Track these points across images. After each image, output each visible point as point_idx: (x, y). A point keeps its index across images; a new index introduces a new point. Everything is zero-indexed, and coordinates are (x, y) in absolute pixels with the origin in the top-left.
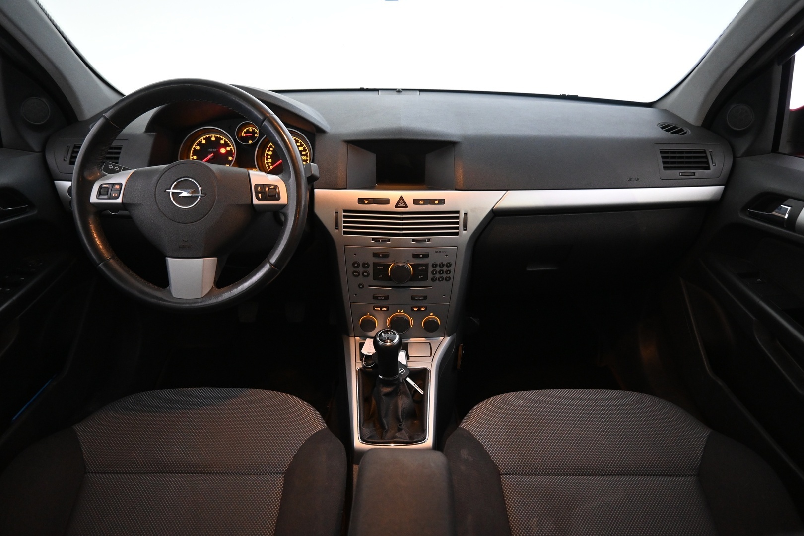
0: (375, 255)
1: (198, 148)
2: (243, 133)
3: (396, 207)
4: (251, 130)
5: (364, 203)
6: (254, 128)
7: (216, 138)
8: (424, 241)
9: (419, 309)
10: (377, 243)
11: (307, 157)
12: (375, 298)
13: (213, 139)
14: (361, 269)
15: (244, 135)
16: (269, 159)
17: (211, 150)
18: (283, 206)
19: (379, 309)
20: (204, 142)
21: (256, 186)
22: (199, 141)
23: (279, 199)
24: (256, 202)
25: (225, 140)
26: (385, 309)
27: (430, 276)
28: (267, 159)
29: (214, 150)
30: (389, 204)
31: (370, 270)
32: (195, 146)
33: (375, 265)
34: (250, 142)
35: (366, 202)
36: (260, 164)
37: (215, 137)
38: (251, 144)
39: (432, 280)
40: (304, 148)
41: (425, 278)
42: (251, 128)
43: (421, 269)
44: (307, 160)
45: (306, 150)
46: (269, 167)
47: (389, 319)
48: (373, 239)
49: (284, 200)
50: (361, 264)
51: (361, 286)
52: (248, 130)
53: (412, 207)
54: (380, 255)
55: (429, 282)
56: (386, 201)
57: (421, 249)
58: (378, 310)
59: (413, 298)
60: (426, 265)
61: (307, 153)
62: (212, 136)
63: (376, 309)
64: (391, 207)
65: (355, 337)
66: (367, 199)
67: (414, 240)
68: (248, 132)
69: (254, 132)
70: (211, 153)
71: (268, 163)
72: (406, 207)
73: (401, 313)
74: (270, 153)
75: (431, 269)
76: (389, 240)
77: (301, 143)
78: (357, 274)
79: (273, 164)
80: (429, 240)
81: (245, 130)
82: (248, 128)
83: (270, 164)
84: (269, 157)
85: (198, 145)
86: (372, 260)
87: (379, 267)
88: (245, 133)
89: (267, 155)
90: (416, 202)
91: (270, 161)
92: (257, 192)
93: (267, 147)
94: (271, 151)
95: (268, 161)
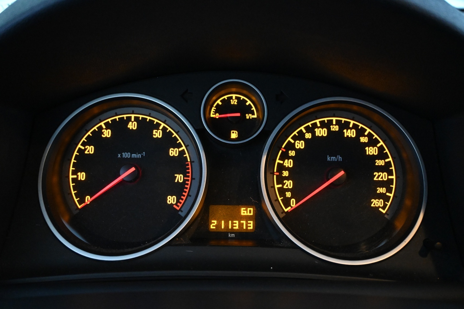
1: (90, 150)
2: (213, 110)
4: (234, 102)
6: (242, 97)
7: (141, 123)
11: (390, 173)
13: (132, 126)
15: (217, 116)
16: (287, 178)
17: (126, 155)
20: (107, 133)
22: (94, 132)
25: (164, 129)
28: (281, 180)
29: (134, 155)
32: (84, 144)
34: (234, 135)
37: (136, 119)
40: (381, 149)
42: (234, 96)
44: (390, 181)
45: (386, 156)
46: (286, 201)
52: (227, 103)
61: (388, 164)
62: (129, 119)
68: (225, 107)
70: (129, 162)
71: (282, 191)
74: (288, 163)
77: (370, 136)
79: (297, 193)
81: (219, 102)
82: (226, 97)
83: (288, 194)
84: (286, 174)
85: (89, 142)
88: (219, 109)
89: (281, 168)
91: (289, 184)
93: (280, 148)
94: (292, 157)
95: (283, 184)
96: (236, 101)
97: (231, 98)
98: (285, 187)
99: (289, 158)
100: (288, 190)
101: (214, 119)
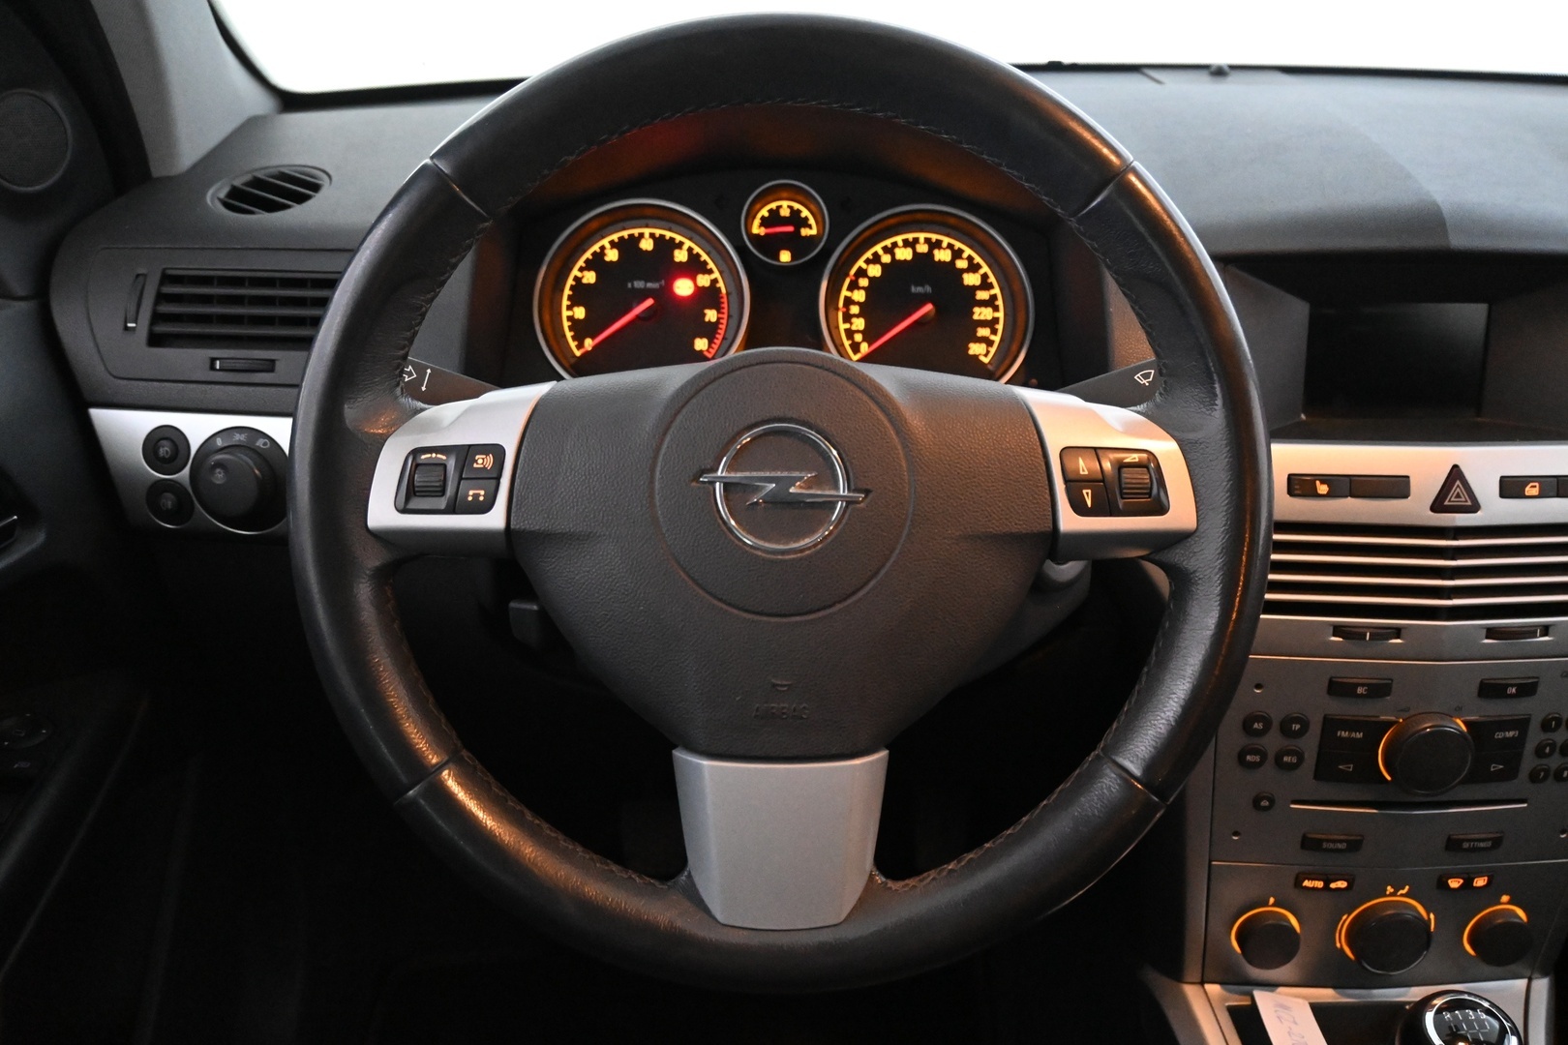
0: (1338, 688)
1: (590, 277)
2: (757, 222)
3: (1438, 506)
4: (785, 212)
5: (1314, 494)
6: (797, 206)
7: (659, 241)
8: (1530, 632)
9: (1468, 884)
10: (1352, 646)
11: (996, 309)
12: (1309, 844)
13: (647, 245)
14: (1273, 742)
15: (762, 231)
16: (857, 316)
17: (639, 284)
18: (1177, 539)
19: (1320, 884)
20: (612, 255)
22: (594, 254)
23: (1160, 508)
25: (690, 250)
26: (1342, 884)
27: (1529, 761)
28: (848, 318)
29: (650, 285)
30: (1406, 495)
31: (1310, 744)
32: (581, 269)
33: (1330, 724)
34: (785, 257)
35: (1323, 489)
37: (652, 236)
38: (785, 268)
39: (1534, 777)
40: (985, 277)
41: (1510, 773)
42: (785, 204)
43: (1505, 738)
44: (996, 320)
45: (990, 286)
46: (856, 347)
47: (1347, 920)
48: (1338, 630)
49: (1181, 512)
50: (1276, 724)
51: (1265, 803)
52: (775, 213)
53: (1496, 510)
54: (1360, 690)
55: (1521, 783)
56: (1396, 487)
57: (1512, 665)
58: (1314, 889)
59: (1453, 845)
60: (1522, 724)
61: (994, 298)
62: (641, 235)
63: (1306, 883)
64: (1416, 508)
65: (1202, 983)
66: (1325, 479)
67: (1491, 632)
68: (774, 219)
69: (796, 220)
70: (643, 295)
71: (850, 333)
72: (1475, 507)
73: (1399, 898)
74: (859, 296)
75: (1535, 736)
76: (1397, 632)
77: (970, 258)
78: (1257, 758)
79: (869, 335)
80: (1546, 630)
81: (764, 212)
82: (773, 205)
83: (858, 337)
84: (855, 310)
85: (589, 265)
86: (1320, 706)
87: (1344, 734)
88: (764, 222)
89: (849, 302)
90: (1511, 487)
91: (859, 324)
92: (1073, 483)
93: (847, 275)
94: (863, 288)
95: (851, 324)
96: (788, 211)
97: (780, 207)
98: (854, 328)
99: (859, 288)
100: (858, 331)
101: (758, 235)
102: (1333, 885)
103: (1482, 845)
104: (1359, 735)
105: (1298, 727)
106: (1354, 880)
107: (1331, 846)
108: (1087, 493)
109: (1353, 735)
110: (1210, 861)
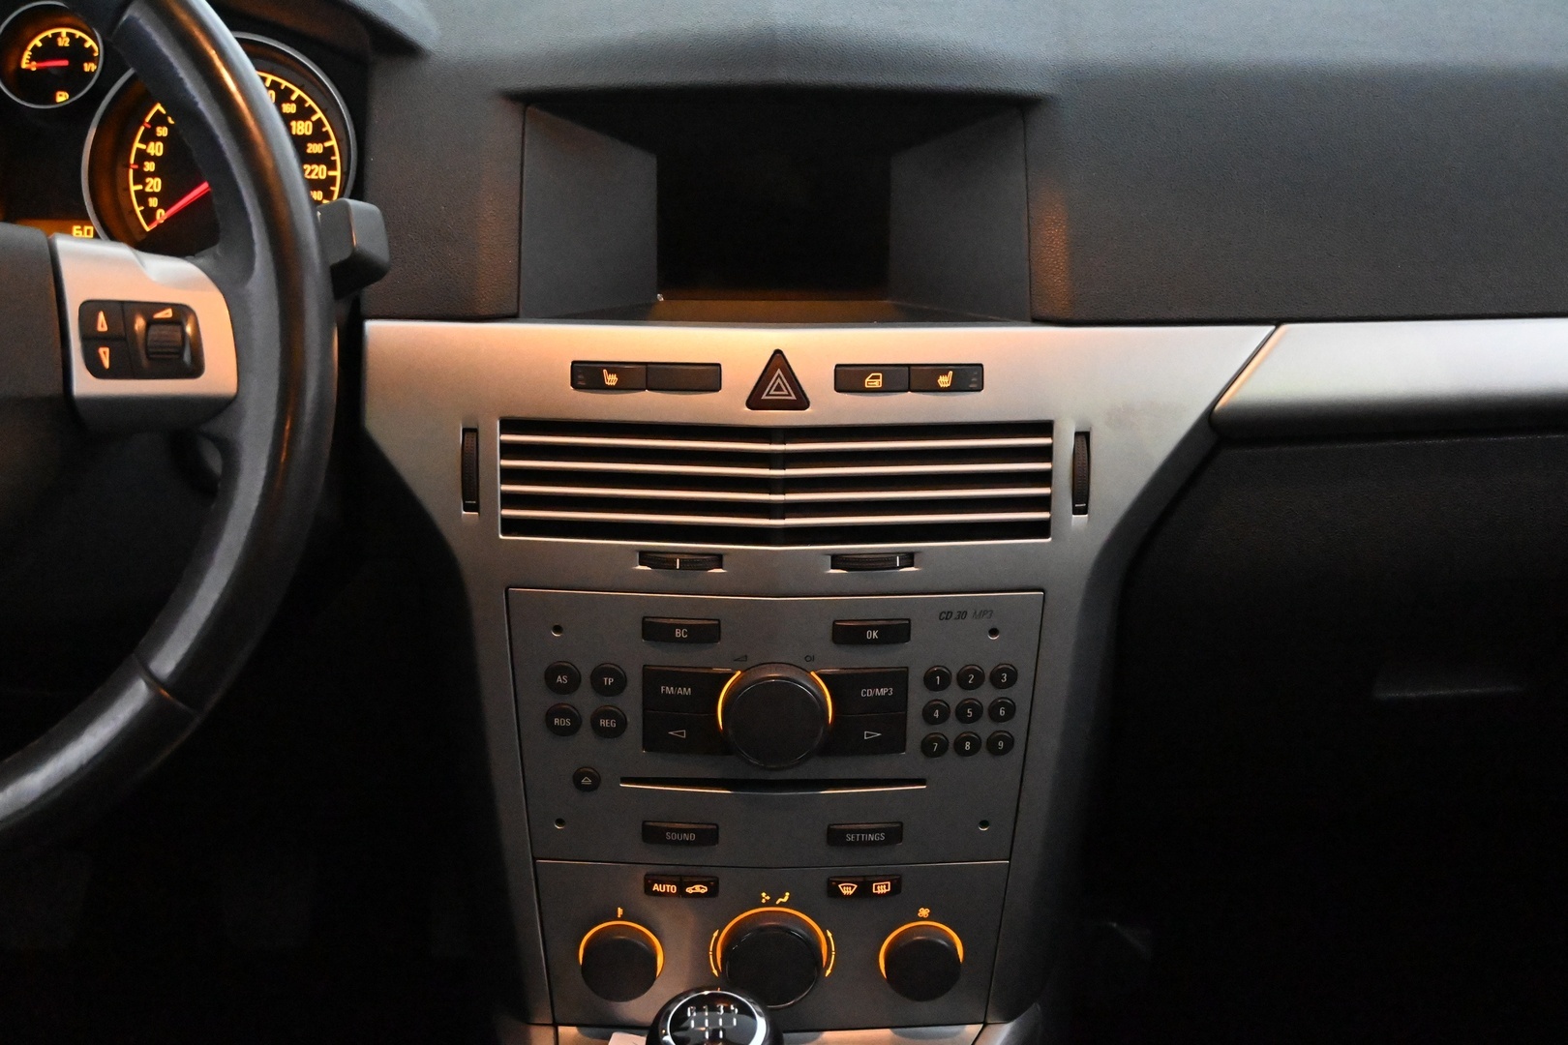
0: (655, 631)
2: (27, 55)
3: (755, 401)
4: (64, 42)
5: (602, 387)
6: (78, 34)
8: (884, 562)
9: (864, 890)
10: (661, 576)
11: (331, 166)
12: (652, 834)
14: (585, 701)
15: (33, 66)
16: (152, 175)
18: (218, 407)
19: (672, 889)
21: (89, 309)
23: (195, 369)
24: (85, 384)
26: (704, 890)
27: (916, 729)
28: (141, 177)
30: (716, 387)
31: (630, 703)
33: (652, 678)
34: (62, 97)
35: (611, 379)
36: (106, 198)
38: (65, 108)
39: (926, 747)
40: (318, 124)
41: (893, 742)
42: (64, 31)
43: (875, 697)
44: (331, 180)
45: (326, 137)
46: (149, 213)
47: (719, 938)
48: (645, 557)
49: (219, 374)
50: (586, 677)
51: (586, 781)
52: (50, 43)
53: (828, 406)
54: (678, 633)
55: (909, 759)
56: (705, 377)
57: (870, 603)
58: (667, 894)
59: (835, 837)
60: (898, 678)
61: (329, 151)
63: (656, 887)
64: (728, 404)
65: (555, 1025)
66: (614, 367)
67: (837, 561)
68: (50, 48)
69: (84, 54)
71: (143, 197)
72: (801, 402)
73: (778, 907)
74: (156, 149)
75: (918, 697)
76: (718, 559)
77: (300, 101)
78: (567, 722)
79: (166, 200)
80: (909, 558)
81: (37, 42)
82: (49, 33)
83: (153, 202)
84: (150, 166)
86: (636, 656)
87: (670, 690)
88: (37, 54)
89: (143, 156)
90: (849, 378)
91: (155, 184)
92: (90, 340)
93: (142, 122)
94: (161, 139)
95: (145, 185)
96: (68, 40)
97: (58, 35)
98: (148, 189)
99: (156, 139)
100: (153, 194)
101: (28, 70)
102: (689, 890)
103: (871, 837)
104: (687, 691)
105: (611, 681)
106: (717, 882)
107: (677, 836)
108: (105, 353)
109: (680, 691)
110: (534, 859)
